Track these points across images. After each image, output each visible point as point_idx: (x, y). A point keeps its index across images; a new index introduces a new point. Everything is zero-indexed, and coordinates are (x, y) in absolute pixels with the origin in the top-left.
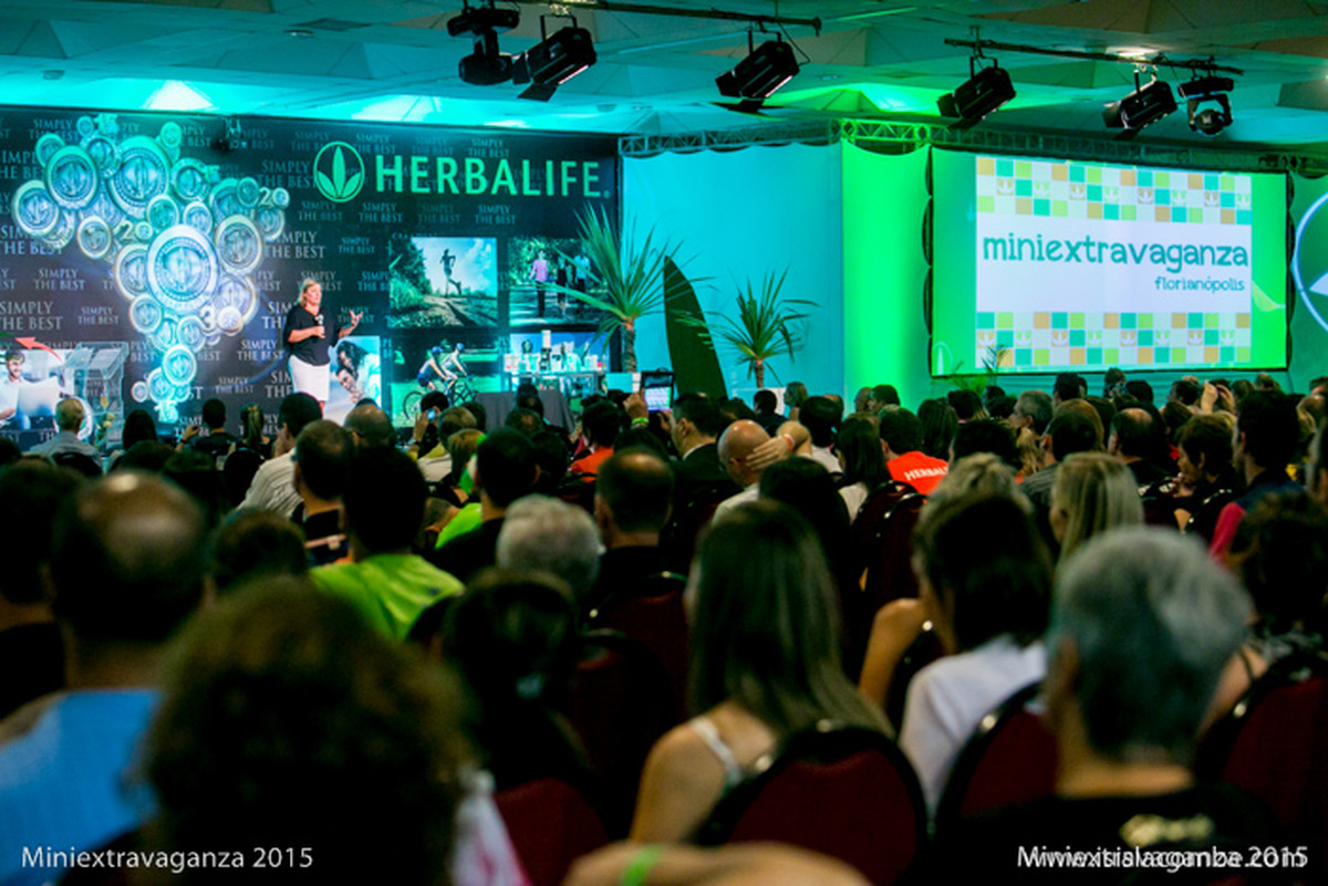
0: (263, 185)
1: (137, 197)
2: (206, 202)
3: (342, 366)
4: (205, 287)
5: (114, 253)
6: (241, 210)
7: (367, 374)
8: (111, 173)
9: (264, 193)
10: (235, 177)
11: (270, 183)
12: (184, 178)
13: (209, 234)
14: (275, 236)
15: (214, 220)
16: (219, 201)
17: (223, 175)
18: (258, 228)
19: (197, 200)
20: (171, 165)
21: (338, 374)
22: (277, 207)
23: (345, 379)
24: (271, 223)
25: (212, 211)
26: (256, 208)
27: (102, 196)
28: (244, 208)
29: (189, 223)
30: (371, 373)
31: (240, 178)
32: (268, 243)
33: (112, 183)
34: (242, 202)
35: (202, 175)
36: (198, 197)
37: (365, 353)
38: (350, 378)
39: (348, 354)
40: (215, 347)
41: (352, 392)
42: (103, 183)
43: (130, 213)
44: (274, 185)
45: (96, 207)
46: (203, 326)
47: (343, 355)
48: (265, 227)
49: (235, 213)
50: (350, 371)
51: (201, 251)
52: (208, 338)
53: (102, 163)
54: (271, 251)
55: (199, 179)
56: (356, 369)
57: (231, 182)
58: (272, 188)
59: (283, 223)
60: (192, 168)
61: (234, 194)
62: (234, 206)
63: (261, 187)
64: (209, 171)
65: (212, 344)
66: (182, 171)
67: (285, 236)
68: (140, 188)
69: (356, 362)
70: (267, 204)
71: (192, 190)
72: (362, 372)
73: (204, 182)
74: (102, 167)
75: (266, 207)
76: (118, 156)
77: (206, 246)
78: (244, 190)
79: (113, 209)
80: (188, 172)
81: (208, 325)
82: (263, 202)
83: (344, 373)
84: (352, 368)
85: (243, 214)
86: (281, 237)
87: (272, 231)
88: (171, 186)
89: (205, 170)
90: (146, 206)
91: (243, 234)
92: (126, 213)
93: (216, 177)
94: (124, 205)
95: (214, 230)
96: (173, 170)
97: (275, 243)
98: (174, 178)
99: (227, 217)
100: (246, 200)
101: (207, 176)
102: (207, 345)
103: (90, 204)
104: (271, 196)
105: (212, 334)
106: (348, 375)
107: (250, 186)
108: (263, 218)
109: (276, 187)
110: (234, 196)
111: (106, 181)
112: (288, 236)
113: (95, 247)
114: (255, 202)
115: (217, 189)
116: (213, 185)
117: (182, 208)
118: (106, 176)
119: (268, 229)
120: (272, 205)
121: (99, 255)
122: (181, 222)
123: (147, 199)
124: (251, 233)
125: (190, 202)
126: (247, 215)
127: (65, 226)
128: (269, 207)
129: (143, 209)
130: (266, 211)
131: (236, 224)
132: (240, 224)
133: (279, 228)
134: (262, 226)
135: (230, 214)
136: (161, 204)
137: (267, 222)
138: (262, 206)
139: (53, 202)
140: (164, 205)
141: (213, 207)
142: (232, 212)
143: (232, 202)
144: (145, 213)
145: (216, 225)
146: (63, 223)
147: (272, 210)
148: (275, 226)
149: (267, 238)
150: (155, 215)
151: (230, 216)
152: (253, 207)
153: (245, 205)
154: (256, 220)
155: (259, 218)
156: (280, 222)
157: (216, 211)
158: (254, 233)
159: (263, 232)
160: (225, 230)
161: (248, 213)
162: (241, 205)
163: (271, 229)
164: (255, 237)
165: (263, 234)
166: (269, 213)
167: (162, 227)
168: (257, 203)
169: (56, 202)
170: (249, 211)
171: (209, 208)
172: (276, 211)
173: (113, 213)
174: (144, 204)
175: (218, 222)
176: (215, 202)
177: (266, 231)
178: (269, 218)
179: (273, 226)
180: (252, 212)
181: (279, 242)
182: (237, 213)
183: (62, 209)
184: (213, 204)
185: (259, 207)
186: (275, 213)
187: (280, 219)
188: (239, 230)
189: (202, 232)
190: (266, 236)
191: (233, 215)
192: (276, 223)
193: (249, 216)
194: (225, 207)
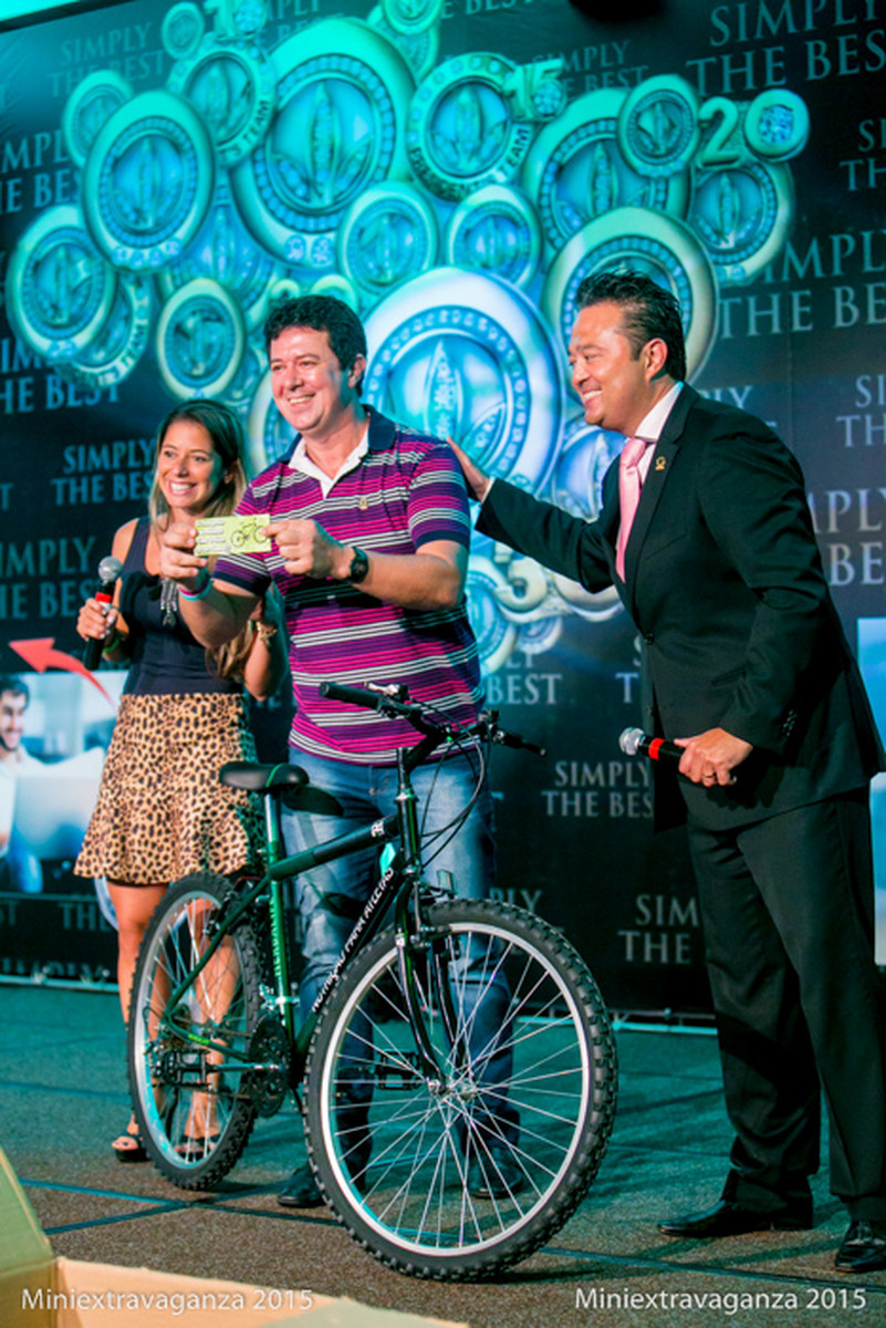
0: (713, 89)
1: (316, 203)
2: (518, 182)
4: (513, 463)
5: (250, 381)
6: (634, 188)
8: (246, 147)
9: (718, 116)
10: (616, 84)
11: (738, 80)
12: (451, 122)
13: (528, 288)
14: (753, 264)
15: (544, 239)
16: (561, 172)
17: (575, 85)
18: (694, 244)
19: (491, 181)
20: (412, 85)
22: (763, 157)
24: (740, 218)
25: (537, 209)
26: (686, 174)
27: (220, 217)
28: (647, 179)
29: (466, 260)
31: (633, 83)
32: (730, 291)
33: (247, 176)
34: (636, 162)
35: (506, 97)
36: (494, 172)
40: (545, 661)
42: (223, 180)
43: (295, 255)
44: (750, 85)
45: (206, 255)
46: (504, 590)
48: (720, 234)
49: (616, 202)
51: (502, 346)
52: (521, 630)
53: (224, 121)
54: (739, 315)
55: (495, 112)
57: (602, 103)
58: (742, 95)
59: (784, 212)
60: (476, 83)
61: (608, 142)
62: (609, 180)
63: (703, 100)
64: (529, 84)
65: (532, 648)
66: (447, 96)
67: (790, 252)
68: (320, 178)
70: (727, 153)
71: (475, 152)
73: (513, 118)
74: (222, 133)
75: (727, 168)
76: (263, 94)
77: (517, 327)
78: (647, 122)
79: (248, 250)
80: (465, 97)
81: (520, 589)
82: (712, 150)
85: (643, 202)
86: (777, 261)
87: (745, 247)
88: (412, 151)
89: (516, 80)
90: (336, 229)
92: (281, 258)
93: (551, 92)
94: (279, 234)
95: (545, 269)
96: (416, 102)
97: (758, 287)
98: (421, 126)
99: (585, 222)
100: (653, 156)
101: (522, 100)
102: (517, 656)
103: (190, 249)
104: (740, 124)
105: (534, 615)
107: (669, 102)
108: (711, 206)
109: (761, 87)
110: (612, 145)
111: (232, 171)
112: (802, 251)
113: (199, 371)
114: (685, 156)
115: (552, 135)
116: (539, 125)
117: (443, 213)
118: (232, 157)
119: (730, 242)
120: (745, 155)
121: (210, 391)
122: (440, 260)
123: (341, 205)
124: (670, 263)
125: (468, 192)
126: (656, 202)
127: (128, 319)
128: (736, 165)
129: (331, 236)
130: (725, 180)
131: (619, 239)
132: (631, 237)
133: (771, 227)
134: (708, 230)
135: (595, 208)
136: (381, 216)
137: (728, 216)
138: (708, 164)
139: (100, 258)
140: (392, 216)
141: (540, 195)
142: (602, 202)
143: (602, 167)
144: (335, 250)
145: (550, 253)
146: (124, 312)
147: (745, 170)
148: (757, 223)
149: (729, 269)
150: (362, 249)
151: (597, 216)
152: (676, 174)
153: (650, 168)
154: (690, 215)
155: (697, 210)
156: (776, 208)
157: (549, 206)
158: (678, 263)
159: (714, 251)
160: (581, 265)
161: (661, 197)
162: (633, 170)
163: (742, 235)
164: (684, 274)
165: (711, 258)
166: (733, 185)
167: (383, 285)
168: (693, 156)
169: (107, 256)
170: (662, 186)
171: (527, 200)
172: (760, 174)
173: (249, 264)
174: (333, 221)
175: (558, 243)
176: (549, 179)
177: (723, 246)
178: (732, 201)
179: (749, 226)
180: (675, 189)
181: (769, 279)
182: (621, 203)
183: (121, 273)
184: (542, 183)
185: (698, 170)
186: (757, 182)
187: (775, 199)
188: (627, 258)
189: (507, 282)
190: (725, 264)
191: (605, 212)
192: (759, 214)
193: (664, 204)
194: (579, 185)
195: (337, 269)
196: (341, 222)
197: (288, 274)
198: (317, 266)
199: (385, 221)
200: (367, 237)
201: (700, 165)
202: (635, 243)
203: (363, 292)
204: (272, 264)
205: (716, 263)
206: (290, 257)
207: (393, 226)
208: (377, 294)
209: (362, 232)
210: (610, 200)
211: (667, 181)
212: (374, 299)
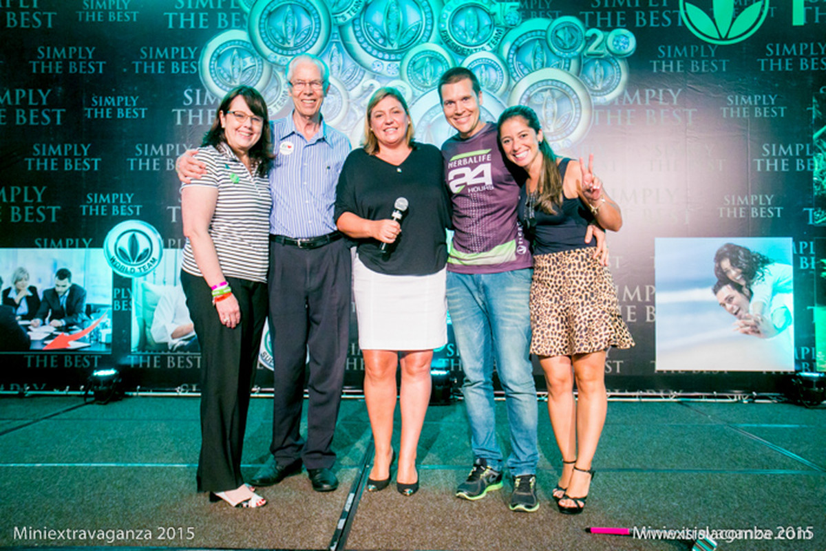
0: (592, 25)
2: (497, 52)
3: (723, 280)
6: (554, 61)
7: (769, 291)
8: (349, 17)
9: (594, 36)
10: (545, 16)
11: (604, 22)
14: (610, 97)
15: (510, 76)
16: (518, 50)
17: (526, 14)
18: (582, 87)
19: (484, 49)
20: (442, 3)
21: (715, 292)
22: (615, 55)
23: (730, 299)
24: (604, 77)
25: (506, 64)
26: (579, 57)
27: (334, 47)
28: (560, 58)
30: (776, 291)
31: (554, 17)
32: (598, 107)
33: (350, 31)
34: (556, 50)
35: (491, 15)
36: (485, 46)
37: (766, 261)
38: (738, 297)
39: (735, 263)
41: (740, 318)
42: (335, 30)
43: (377, 69)
44: (609, 24)
47: (726, 264)
48: (594, 83)
49: (545, 65)
50: (738, 287)
54: (604, 118)
56: (748, 285)
57: (539, 24)
58: (607, 29)
59: (624, 77)
60: (476, 7)
61: (542, 40)
62: (543, 56)
63: (587, 28)
64: (502, 10)
66: (460, 10)
67: (626, 95)
69: (749, 274)
70: (597, 51)
72: (761, 289)
73: (494, 24)
75: (597, 56)
78: (561, 35)
79: (350, 63)
80: (470, 12)
82: (591, 49)
83: (726, 291)
84: (743, 283)
85: (558, 66)
86: (621, 97)
87: (606, 90)
88: (442, 31)
90: (400, 60)
91: (557, 94)
92: (370, 70)
93: (514, 16)
94: (368, 59)
95: (510, 89)
96: (444, 10)
97: (611, 106)
98: (447, 20)
99: (530, 72)
100: (563, 48)
101: (499, 17)
104: (604, 41)
106: (735, 293)
107: (570, 28)
108: (591, 72)
109: (614, 27)
110: (544, 42)
111: (341, 28)
112: (631, 94)
114: (579, 50)
115: (514, 34)
118: (341, 21)
119: (600, 87)
120: (607, 53)
123: (403, 50)
124: (571, 93)
125: (471, 53)
126: (564, 67)
127: (278, 88)
128: (602, 57)
129: (398, 63)
130: (597, 62)
131: (547, 80)
132: (552, 80)
133: (618, 83)
134: (589, 81)
135: (535, 67)
136: (426, 57)
137: (598, 77)
138: (589, 55)
139: (260, 57)
140: (431, 58)
141: (508, 58)
142: (539, 65)
143: (539, 50)
144: (400, 69)
145: (513, 83)
146: (276, 84)
147: (606, 59)
148: (612, 81)
149: (598, 98)
150: (414, 71)
151: (536, 70)
152: (574, 57)
153: (562, 53)
154: (580, 74)
155: (584, 72)
156: (620, 76)
157: (513, 63)
158: (575, 93)
159: (591, 90)
160: (528, 89)
161: (567, 66)
162: (554, 53)
163: (605, 85)
164: (578, 97)
165: (590, 93)
166: (601, 64)
167: (426, 87)
168: (582, 51)
169: (264, 57)
170: (567, 62)
171: (502, 60)
172: (613, 61)
173: (351, 70)
174: (399, 57)
175: (517, 79)
176: (512, 52)
177: (596, 88)
178: (601, 71)
179: (608, 82)
180: (574, 63)
181: (617, 103)
182: (548, 66)
183: (273, 65)
184: (509, 53)
185: (584, 57)
186: (612, 64)
187: (620, 72)
188: (551, 89)
189: (492, 93)
190: (597, 95)
191: (540, 69)
192: (613, 77)
193: (568, 69)
194: (528, 57)
195: (401, 78)
196: (403, 58)
197: (374, 77)
198: (390, 75)
199: (427, 60)
200: (418, 65)
201: (585, 54)
202: (555, 83)
203: (415, 89)
204: (364, 72)
205: (592, 95)
206: (374, 70)
207: (431, 62)
208: (423, 91)
209: (414, 63)
210: (543, 64)
211: (570, 60)
212: (421, 93)
